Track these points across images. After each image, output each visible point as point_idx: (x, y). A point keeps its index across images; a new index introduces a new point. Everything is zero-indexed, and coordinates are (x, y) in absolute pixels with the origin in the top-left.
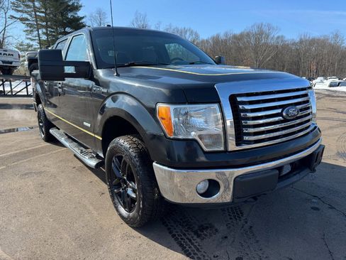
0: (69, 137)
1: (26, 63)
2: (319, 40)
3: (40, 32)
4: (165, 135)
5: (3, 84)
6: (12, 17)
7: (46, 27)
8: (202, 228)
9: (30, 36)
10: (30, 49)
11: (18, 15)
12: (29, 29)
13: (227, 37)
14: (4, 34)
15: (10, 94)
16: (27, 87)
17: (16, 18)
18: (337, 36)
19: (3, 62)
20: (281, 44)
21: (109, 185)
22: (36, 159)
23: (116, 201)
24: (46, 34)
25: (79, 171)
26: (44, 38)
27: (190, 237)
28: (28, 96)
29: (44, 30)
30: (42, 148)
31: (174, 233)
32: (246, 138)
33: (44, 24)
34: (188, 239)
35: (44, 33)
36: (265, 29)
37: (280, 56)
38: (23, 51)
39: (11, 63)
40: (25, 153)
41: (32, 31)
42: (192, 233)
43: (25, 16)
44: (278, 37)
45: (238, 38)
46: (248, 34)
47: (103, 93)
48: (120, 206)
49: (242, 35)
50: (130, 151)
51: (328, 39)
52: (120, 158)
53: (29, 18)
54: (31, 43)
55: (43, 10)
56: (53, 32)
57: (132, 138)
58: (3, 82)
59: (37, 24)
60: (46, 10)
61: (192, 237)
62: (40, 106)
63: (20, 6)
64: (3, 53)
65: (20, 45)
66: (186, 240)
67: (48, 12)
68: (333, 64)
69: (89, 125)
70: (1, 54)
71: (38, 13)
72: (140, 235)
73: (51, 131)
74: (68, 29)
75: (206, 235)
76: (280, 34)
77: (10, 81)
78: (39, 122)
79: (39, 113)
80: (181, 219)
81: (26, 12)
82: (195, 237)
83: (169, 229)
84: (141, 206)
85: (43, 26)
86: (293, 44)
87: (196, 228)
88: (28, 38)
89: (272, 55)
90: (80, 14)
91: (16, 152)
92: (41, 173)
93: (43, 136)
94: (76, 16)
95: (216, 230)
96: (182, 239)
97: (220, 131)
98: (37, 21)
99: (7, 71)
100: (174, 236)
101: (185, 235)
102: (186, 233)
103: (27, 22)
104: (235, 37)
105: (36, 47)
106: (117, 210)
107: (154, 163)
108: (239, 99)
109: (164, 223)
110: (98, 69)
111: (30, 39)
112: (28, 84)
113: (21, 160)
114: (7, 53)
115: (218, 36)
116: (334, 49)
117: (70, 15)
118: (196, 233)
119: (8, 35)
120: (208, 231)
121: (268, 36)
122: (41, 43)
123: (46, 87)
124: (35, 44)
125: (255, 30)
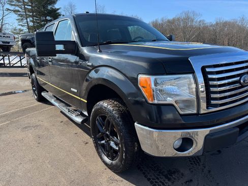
0: (58, 99)
1: (20, 42)
2: (230, 22)
3: (28, 20)
4: (146, 101)
5: (3, 59)
6: (8, 10)
7: (33, 16)
8: (171, 173)
9: (21, 23)
10: (21, 32)
11: (12, 8)
12: (20, 18)
13: (163, 21)
14: (2, 22)
15: (9, 65)
16: (20, 60)
17: (10, 10)
18: (243, 19)
19: (3, 42)
20: (202, 26)
21: (94, 138)
22: (33, 115)
23: (100, 150)
24: (32, 21)
25: (66, 124)
26: (31, 24)
27: (162, 180)
28: (22, 67)
29: (31, 19)
30: (36, 106)
31: (149, 177)
32: (213, 102)
33: (31, 14)
34: (161, 182)
35: (31, 21)
36: (191, 15)
37: (201, 35)
38: (17, 34)
39: (9, 43)
40: (23, 111)
41: (22, 19)
42: (164, 177)
43: (17, 8)
44: (200, 21)
45: (171, 22)
46: (178, 19)
47: (88, 65)
48: (103, 155)
49: (174, 20)
50: (114, 112)
51: (236, 22)
52: (104, 118)
53: (20, 10)
54: (22, 28)
55: (30, 4)
56: (38, 20)
57: (113, 101)
58: (4, 57)
59: (26, 15)
60: (32, 4)
61: (164, 181)
62: (33, 75)
63: (13, 2)
64: (3, 35)
65: (15, 30)
66: (160, 184)
67: (34, 5)
68: (240, 40)
69: (76, 91)
70: (1, 36)
71: (26, 7)
72: (121, 179)
73: (43, 94)
74: (48, 18)
75: (175, 179)
76: (202, 19)
77: (9, 56)
78: (33, 87)
79: (32, 80)
80: (153, 165)
81: (17, 6)
82: (167, 181)
83: (144, 173)
84: (124, 157)
85: (30, 16)
86: (211, 26)
87: (166, 173)
88: (19, 25)
89: (196, 34)
90: (56, 6)
91: (16, 110)
92: (37, 126)
93: (36, 97)
94: (54, 8)
95: (182, 175)
96: (156, 182)
97: (194, 97)
98: (25, 12)
99: (6, 49)
100: (149, 180)
101: (158, 179)
102: (159, 177)
103: (19, 13)
104: (169, 21)
105: (26, 31)
106: (101, 158)
107: (135, 124)
108: (208, 70)
109: (139, 168)
110: (82, 46)
111: (21, 25)
112: (22, 58)
113: (21, 116)
114: (6, 36)
115: (156, 21)
116: (241, 29)
117: (49, 7)
118: (166, 177)
119: (5, 22)
120: (176, 174)
121: (192, 21)
122: (29, 28)
123: (38, 61)
124: (25, 29)
125: (183, 16)
